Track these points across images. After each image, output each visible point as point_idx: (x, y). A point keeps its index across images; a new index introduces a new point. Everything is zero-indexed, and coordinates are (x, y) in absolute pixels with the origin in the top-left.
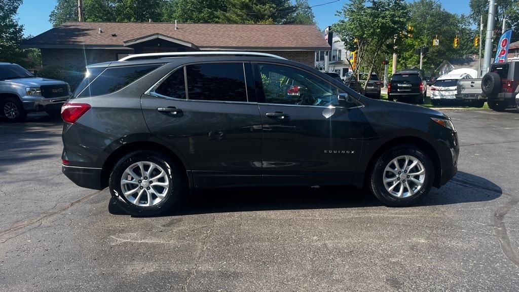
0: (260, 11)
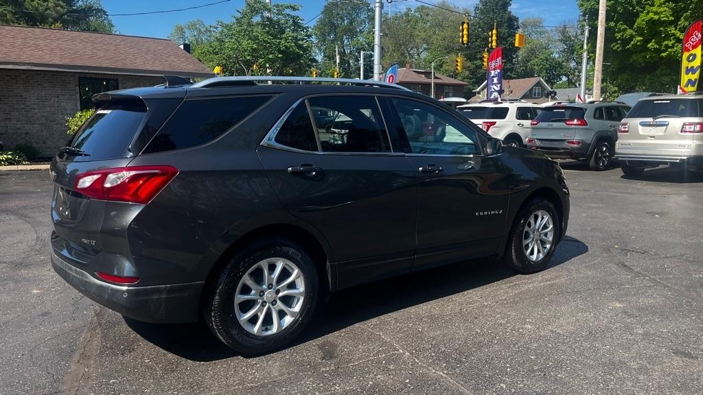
0: (37, 9)
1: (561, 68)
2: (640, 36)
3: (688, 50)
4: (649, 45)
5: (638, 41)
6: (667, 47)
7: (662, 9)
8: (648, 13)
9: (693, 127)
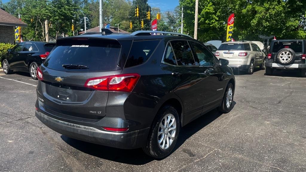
1: (168, 29)
2: (203, 18)
3: (229, 25)
4: (206, 22)
5: (202, 20)
6: (213, 23)
7: (211, 8)
8: (206, 9)
9: (242, 54)
